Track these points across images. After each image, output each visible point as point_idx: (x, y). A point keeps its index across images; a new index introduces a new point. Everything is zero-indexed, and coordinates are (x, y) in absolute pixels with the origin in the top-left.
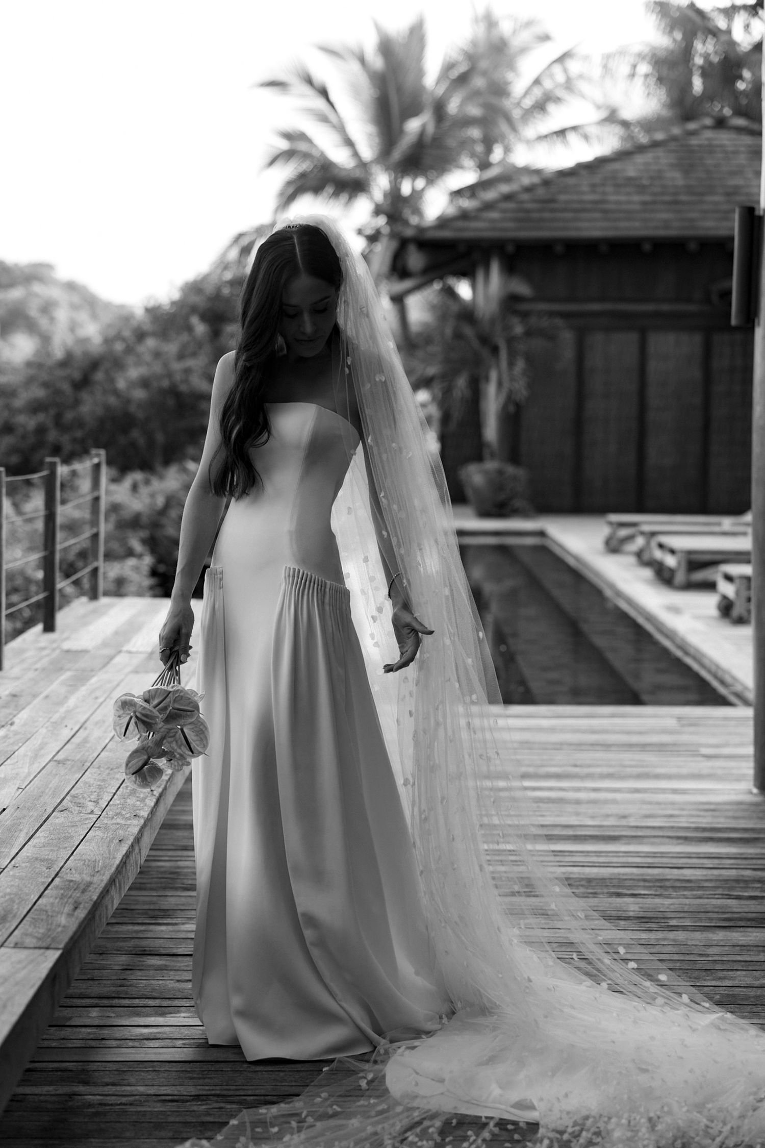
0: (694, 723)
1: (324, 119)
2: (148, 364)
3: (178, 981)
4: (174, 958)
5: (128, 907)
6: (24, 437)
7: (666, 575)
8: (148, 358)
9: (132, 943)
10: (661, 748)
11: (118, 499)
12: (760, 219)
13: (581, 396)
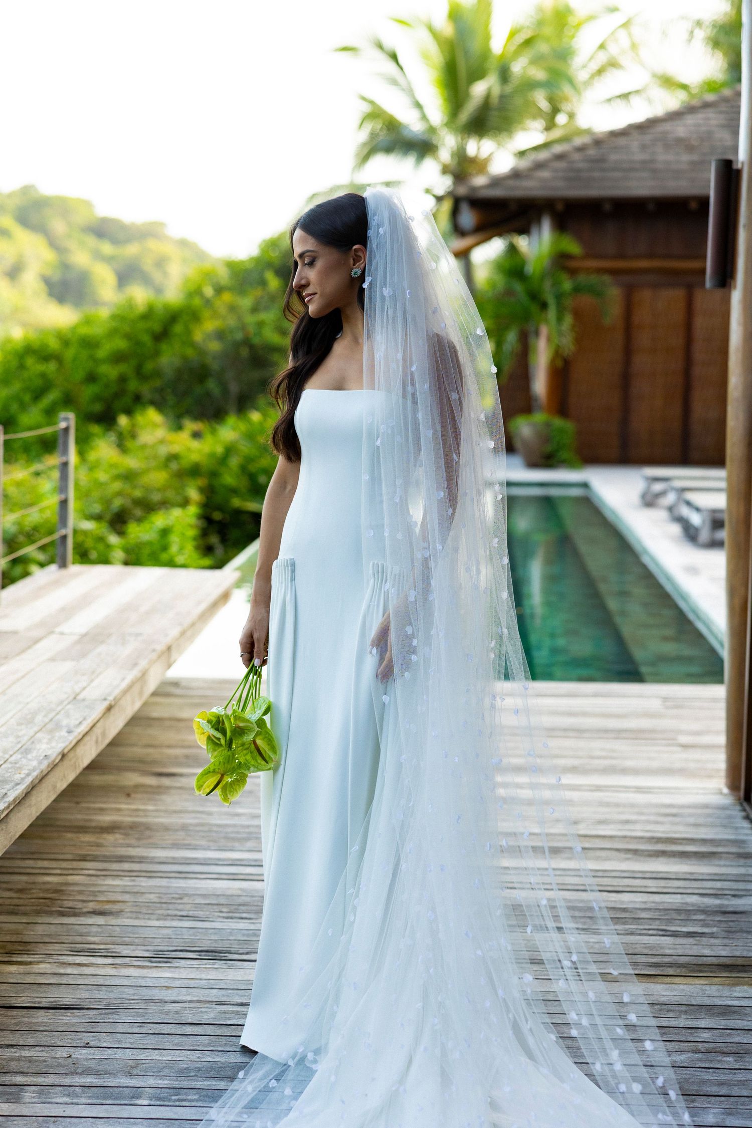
0: (679, 704)
1: (394, 82)
2: (223, 318)
6: (107, 386)
7: (692, 532)
11: (176, 448)
12: (739, 172)
13: (628, 351)
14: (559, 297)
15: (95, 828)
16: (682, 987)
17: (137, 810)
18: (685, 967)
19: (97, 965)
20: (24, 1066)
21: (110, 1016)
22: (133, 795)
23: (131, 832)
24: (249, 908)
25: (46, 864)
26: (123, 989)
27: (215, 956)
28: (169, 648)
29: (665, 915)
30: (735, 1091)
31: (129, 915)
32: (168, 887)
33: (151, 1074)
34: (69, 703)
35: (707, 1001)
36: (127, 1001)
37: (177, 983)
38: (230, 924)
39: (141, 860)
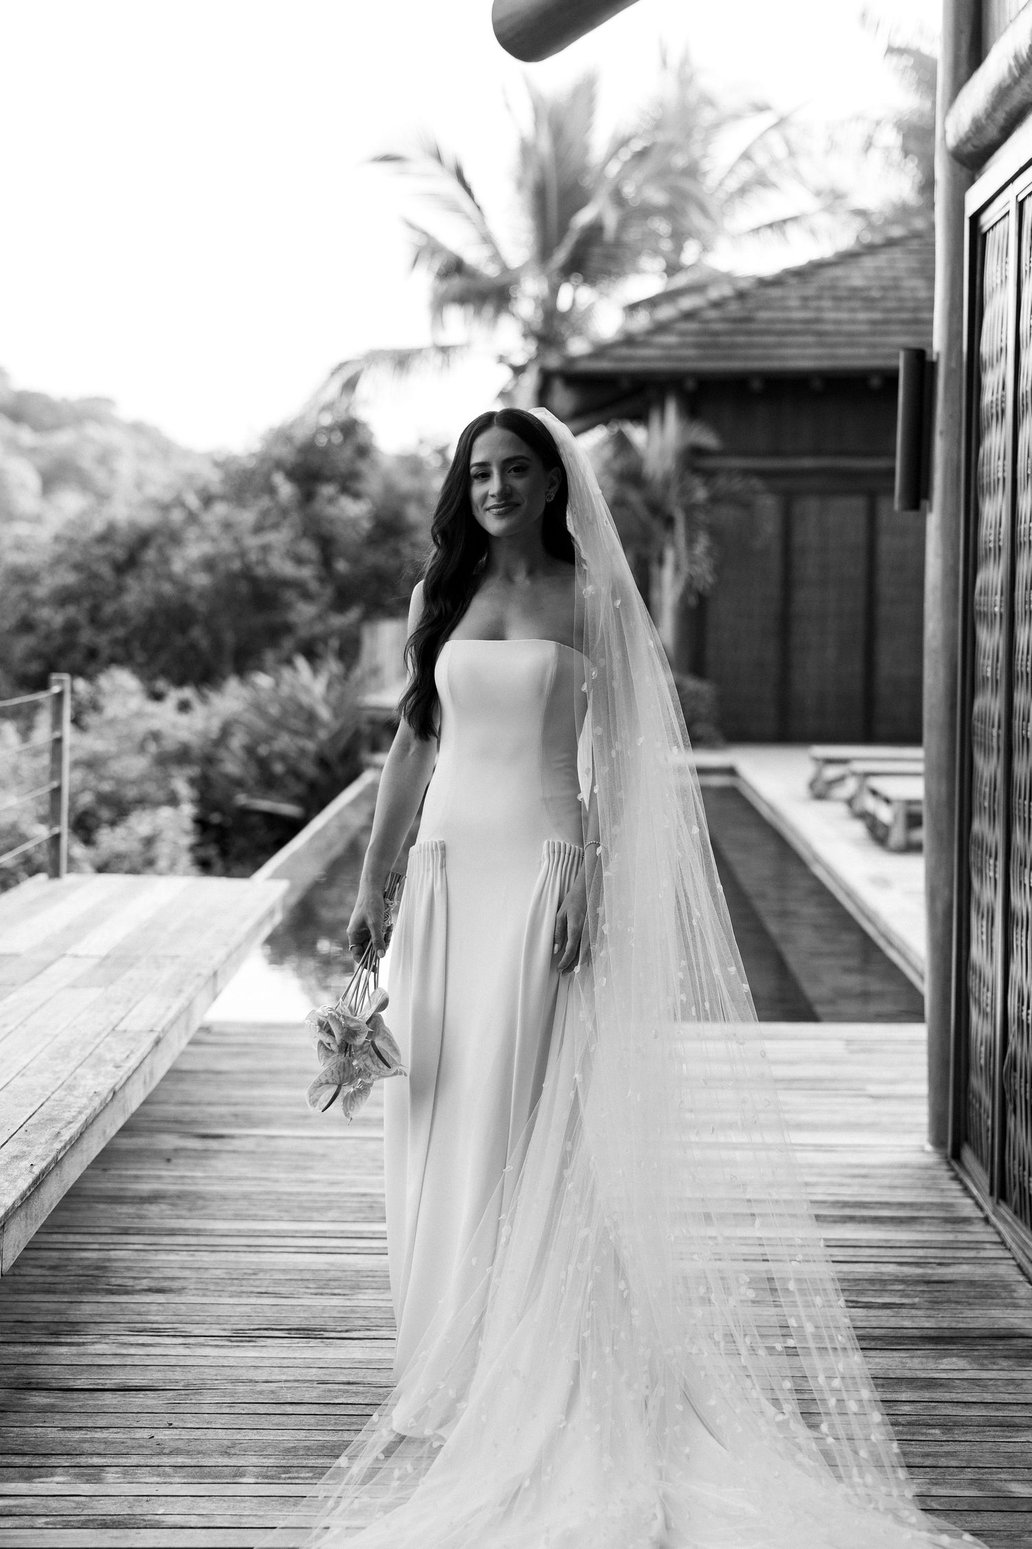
0: (867, 1048)
1: (456, 209)
2: (214, 539)
3: (64, 1428)
4: (68, 1395)
5: (25, 1318)
6: (47, 637)
7: (880, 832)
8: (214, 530)
9: (15, 1372)
10: (814, 1085)
11: (155, 724)
12: (933, 366)
13: (788, 584)
14: (690, 510)
15: (134, 1197)
16: (877, 1360)
17: (182, 1177)
18: (881, 1340)
19: (166, 1345)
20: (101, 1448)
21: (192, 1397)
22: (174, 1161)
23: (179, 1202)
24: (342, 1283)
25: (78, 1238)
26: (202, 1369)
27: (308, 1334)
28: (215, 974)
29: (855, 1285)
31: (195, 1292)
32: (237, 1262)
33: (253, 1453)
34: (107, 1035)
35: (908, 1374)
36: (209, 1382)
37: (267, 1363)
38: (321, 1300)
39: (198, 1233)
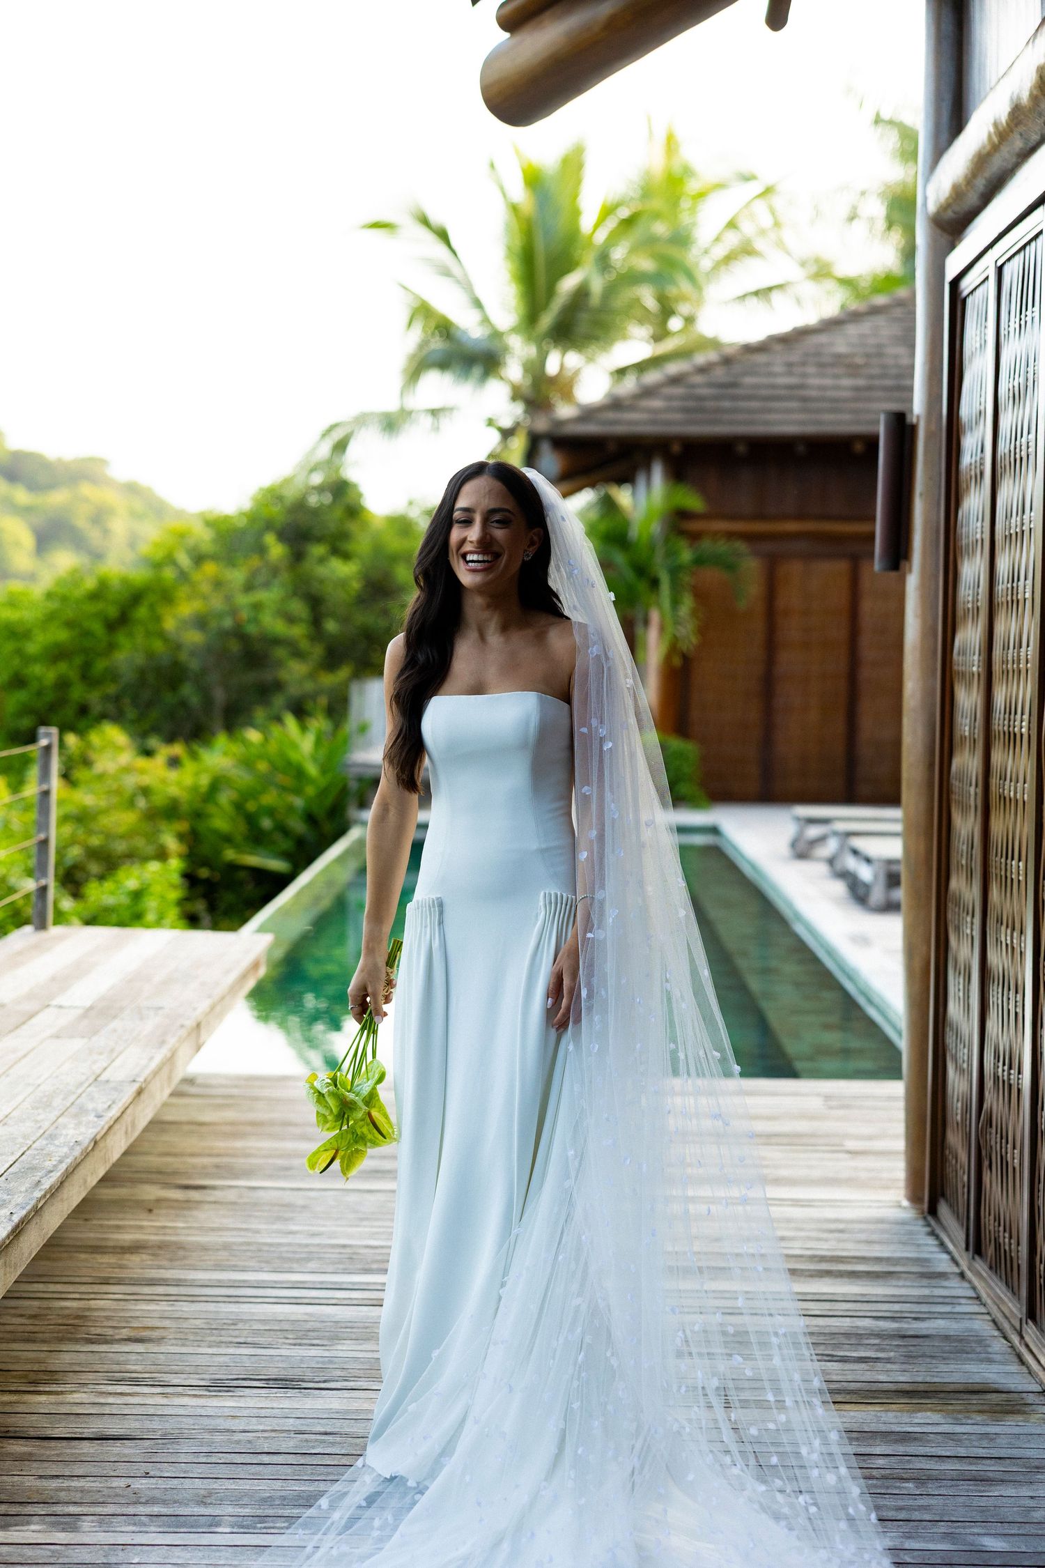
0: (845, 1104)
1: (447, 273)
2: (205, 598)
3: (41, 1477)
4: (46, 1443)
6: (39, 693)
7: (861, 891)
8: (205, 588)
10: (792, 1140)
11: (146, 780)
12: (913, 429)
13: (771, 645)
14: (675, 572)
15: (114, 1247)
16: (852, 1414)
17: (164, 1227)
18: (856, 1393)
19: (144, 1395)
20: (78, 1497)
21: (169, 1446)
22: (155, 1211)
23: (160, 1252)
24: (320, 1334)
25: (59, 1288)
26: (180, 1419)
27: (286, 1384)
28: (198, 1025)
29: (831, 1339)
30: (916, 1515)
31: (174, 1342)
32: (217, 1312)
33: (229, 1503)
34: (90, 1085)
35: (883, 1428)
36: (186, 1431)
37: (246, 1413)
38: (300, 1351)
39: (178, 1283)
